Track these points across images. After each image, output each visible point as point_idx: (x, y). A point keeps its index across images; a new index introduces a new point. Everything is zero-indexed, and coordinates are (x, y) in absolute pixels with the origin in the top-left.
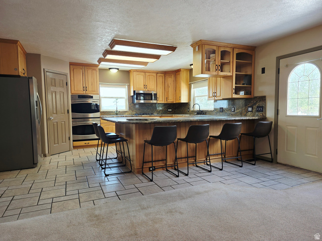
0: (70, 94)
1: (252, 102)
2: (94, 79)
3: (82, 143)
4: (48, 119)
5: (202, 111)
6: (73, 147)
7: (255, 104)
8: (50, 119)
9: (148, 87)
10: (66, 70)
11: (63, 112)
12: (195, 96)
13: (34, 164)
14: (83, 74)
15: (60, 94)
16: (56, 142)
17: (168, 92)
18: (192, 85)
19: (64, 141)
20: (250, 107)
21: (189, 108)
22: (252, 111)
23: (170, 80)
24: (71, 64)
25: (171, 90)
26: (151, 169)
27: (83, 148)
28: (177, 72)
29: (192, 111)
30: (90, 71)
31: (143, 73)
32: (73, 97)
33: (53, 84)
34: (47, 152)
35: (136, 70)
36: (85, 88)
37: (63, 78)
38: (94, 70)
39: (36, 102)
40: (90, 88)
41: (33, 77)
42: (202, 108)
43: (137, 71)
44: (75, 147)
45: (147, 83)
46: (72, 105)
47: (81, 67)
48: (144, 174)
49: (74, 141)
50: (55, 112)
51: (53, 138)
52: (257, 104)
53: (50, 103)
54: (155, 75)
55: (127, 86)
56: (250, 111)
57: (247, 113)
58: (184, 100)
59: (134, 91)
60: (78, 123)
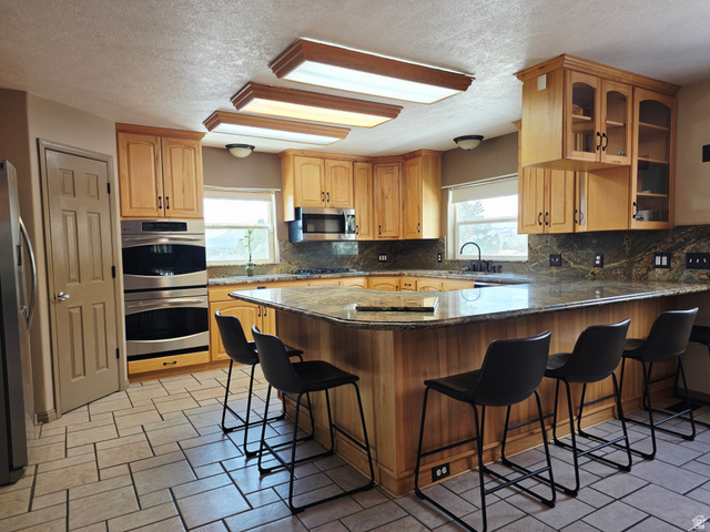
0: (119, 219)
1: (670, 240)
2: (189, 175)
3: (156, 363)
4: (53, 300)
5: (487, 263)
6: (130, 376)
7: (681, 246)
8: (58, 299)
9: (333, 198)
10: (107, 147)
11: (98, 274)
12: (458, 221)
13: (11, 468)
14: (156, 159)
15: (90, 220)
16: (79, 369)
17: (384, 210)
18: (451, 193)
19: (103, 363)
20: (661, 255)
21: (442, 254)
22: (668, 266)
23: (388, 181)
24: (123, 129)
25: (391, 207)
26: (439, 473)
27: (158, 378)
28: (406, 159)
29: (452, 261)
30: (177, 152)
31: (318, 161)
32: (127, 227)
33: (69, 188)
34: (49, 406)
35: (302, 151)
36: (164, 202)
37: (98, 168)
38: (189, 147)
39: (19, 247)
40: (178, 201)
41: (8, 164)
42: (487, 255)
43: (304, 154)
44: (133, 377)
45: (328, 186)
46: (123, 249)
47: (152, 139)
48: (424, 497)
49: (130, 358)
50: (74, 275)
51: (69, 359)
52: (689, 248)
53: (58, 248)
54: (348, 165)
55: (273, 196)
56: (661, 266)
57: (649, 270)
58: (429, 231)
59: (297, 210)
60: (141, 304)
